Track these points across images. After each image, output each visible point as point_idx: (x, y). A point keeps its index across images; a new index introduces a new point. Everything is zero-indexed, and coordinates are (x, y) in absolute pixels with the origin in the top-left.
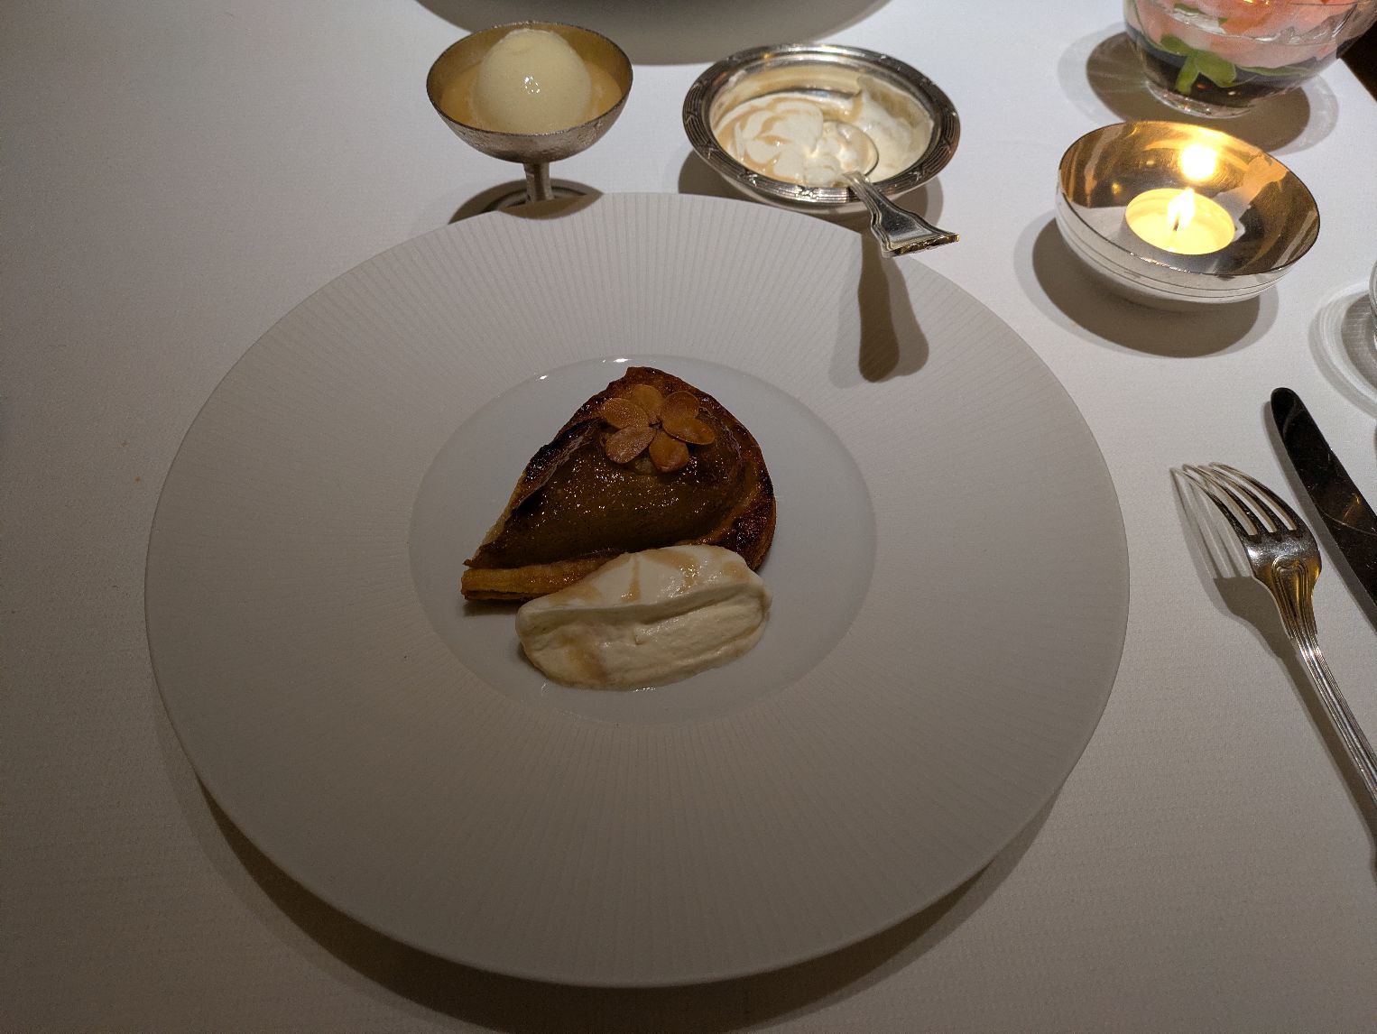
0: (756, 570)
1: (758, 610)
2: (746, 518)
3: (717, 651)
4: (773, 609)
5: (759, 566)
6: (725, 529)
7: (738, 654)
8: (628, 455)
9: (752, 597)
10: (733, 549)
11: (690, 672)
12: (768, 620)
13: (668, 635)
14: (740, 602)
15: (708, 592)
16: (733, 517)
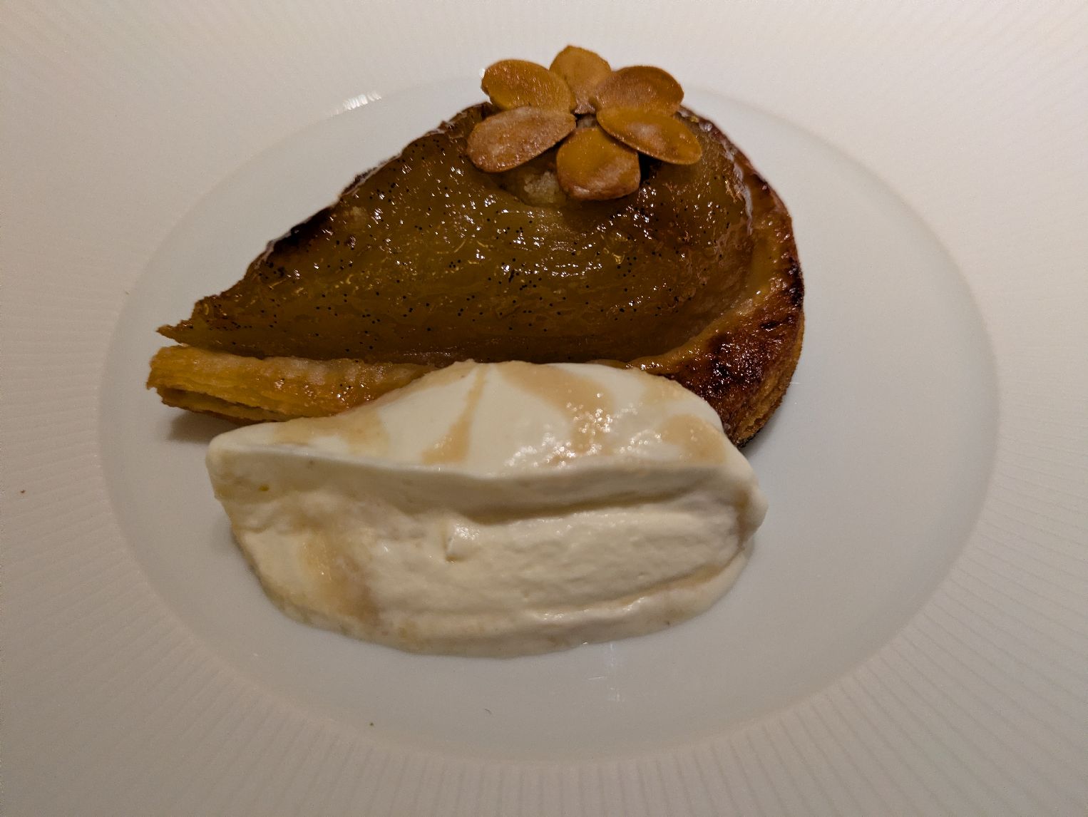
0: (744, 446)
1: (731, 532)
2: (739, 335)
3: (627, 603)
4: (764, 534)
5: (750, 439)
6: (693, 351)
7: (671, 618)
8: (509, 156)
9: (723, 502)
10: (700, 391)
11: (558, 639)
12: (749, 555)
13: (519, 551)
14: (691, 508)
15: (620, 474)
16: (713, 329)
